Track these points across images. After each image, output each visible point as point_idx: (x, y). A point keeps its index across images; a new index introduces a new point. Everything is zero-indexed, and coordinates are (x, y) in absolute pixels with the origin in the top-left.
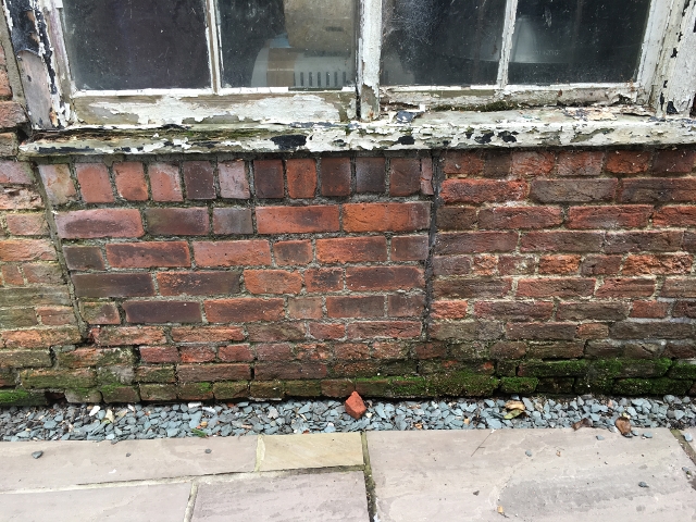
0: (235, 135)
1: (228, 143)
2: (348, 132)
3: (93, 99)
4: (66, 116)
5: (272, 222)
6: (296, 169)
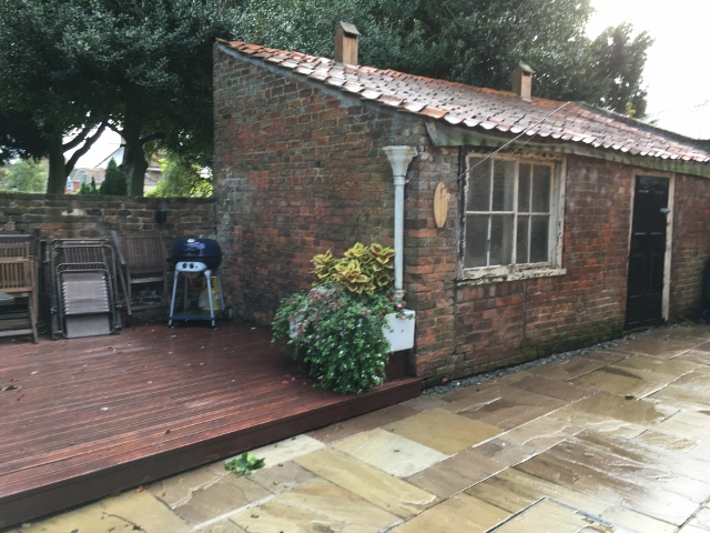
2: (514, 276)
5: (499, 302)
6: (504, 287)
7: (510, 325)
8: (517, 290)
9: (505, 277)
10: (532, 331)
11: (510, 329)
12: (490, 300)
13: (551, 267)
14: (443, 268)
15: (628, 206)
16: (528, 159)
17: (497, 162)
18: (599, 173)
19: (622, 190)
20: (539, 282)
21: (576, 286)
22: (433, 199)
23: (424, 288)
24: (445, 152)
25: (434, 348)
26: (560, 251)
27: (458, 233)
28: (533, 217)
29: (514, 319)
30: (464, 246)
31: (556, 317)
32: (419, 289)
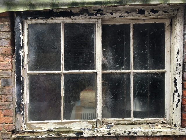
0: (66, 132)
1: (64, 134)
2: (94, 131)
3: (32, 123)
4: (25, 128)
9: (79, 133)
17: (66, 26)
27: (15, 90)
28: (135, 74)
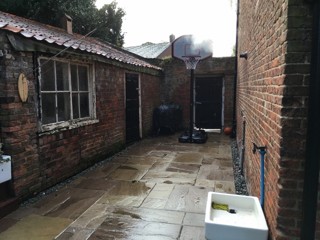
1: (62, 130)
2: (73, 126)
3: (45, 126)
5: (65, 142)
6: (67, 133)
7: (72, 153)
8: (75, 134)
9: (67, 128)
10: (84, 154)
11: (72, 155)
12: (59, 142)
13: (91, 119)
14: (28, 126)
15: (123, 87)
16: (75, 62)
17: (57, 62)
18: (110, 71)
19: (120, 80)
20: (86, 127)
21: (104, 127)
22: (17, 84)
23: (16, 140)
24: (23, 55)
25: (26, 176)
26: (95, 111)
27: (37, 104)
28: (80, 93)
29: (74, 150)
30: (41, 112)
31: (96, 145)
32: (13, 142)
